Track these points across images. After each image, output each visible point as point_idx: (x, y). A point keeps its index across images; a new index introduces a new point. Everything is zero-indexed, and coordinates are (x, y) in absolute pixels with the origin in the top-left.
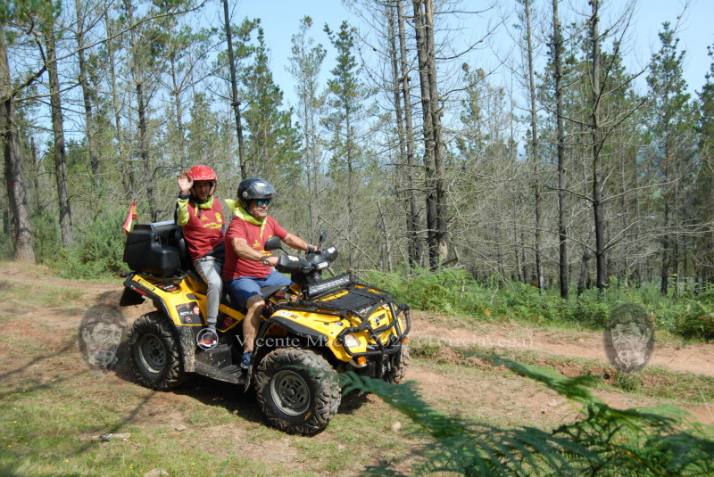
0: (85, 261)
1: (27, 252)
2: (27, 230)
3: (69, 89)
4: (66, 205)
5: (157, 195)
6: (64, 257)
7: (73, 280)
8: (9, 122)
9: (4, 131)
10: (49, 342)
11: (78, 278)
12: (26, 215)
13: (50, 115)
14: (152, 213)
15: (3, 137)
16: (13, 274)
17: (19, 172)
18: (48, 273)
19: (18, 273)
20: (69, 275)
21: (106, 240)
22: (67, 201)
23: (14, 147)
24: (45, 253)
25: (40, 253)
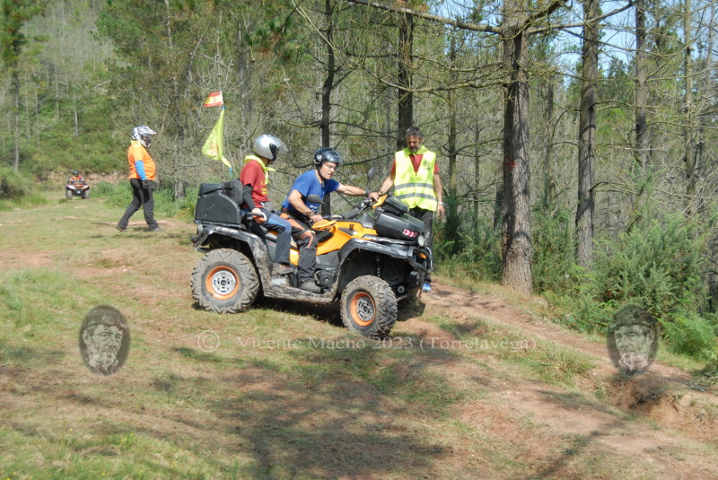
1: (520, 270)
2: (524, 234)
4: (588, 195)
8: (516, 67)
9: (508, 81)
10: (528, 454)
11: (590, 330)
12: (525, 211)
15: (506, 89)
16: (494, 309)
17: (523, 144)
18: (547, 313)
19: (503, 306)
20: (577, 322)
21: (643, 268)
22: (591, 191)
23: (521, 105)
24: (548, 271)
25: (540, 270)
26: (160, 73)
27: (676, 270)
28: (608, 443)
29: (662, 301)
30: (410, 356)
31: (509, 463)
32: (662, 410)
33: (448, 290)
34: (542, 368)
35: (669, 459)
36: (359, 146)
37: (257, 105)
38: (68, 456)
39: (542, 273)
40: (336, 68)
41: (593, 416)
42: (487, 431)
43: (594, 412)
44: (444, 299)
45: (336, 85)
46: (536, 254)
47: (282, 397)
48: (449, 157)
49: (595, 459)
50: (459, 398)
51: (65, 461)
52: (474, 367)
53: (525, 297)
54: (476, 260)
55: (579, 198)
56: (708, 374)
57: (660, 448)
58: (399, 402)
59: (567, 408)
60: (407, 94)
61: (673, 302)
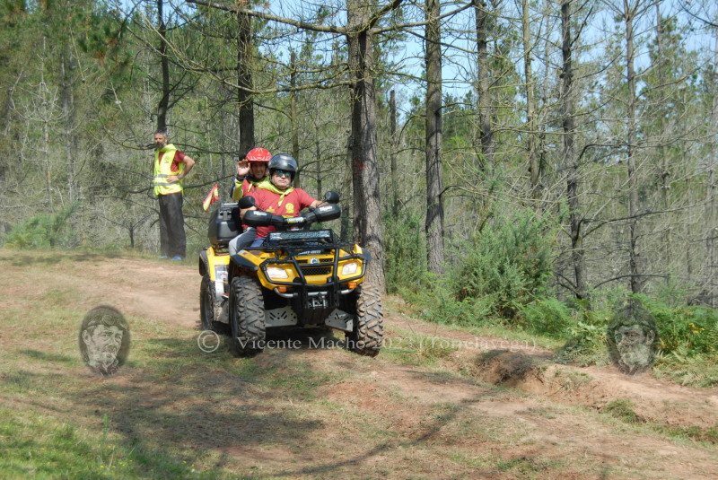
0: (461, 295)
1: (374, 274)
2: (376, 238)
3: (455, 12)
4: (437, 201)
5: (584, 194)
6: (429, 287)
7: (442, 326)
8: (363, 66)
9: (355, 80)
10: (399, 423)
12: (376, 216)
13: (423, 54)
14: (574, 223)
15: (352, 90)
17: (371, 145)
18: (404, 310)
20: (435, 316)
21: (498, 263)
22: (440, 196)
23: (368, 105)
24: (401, 277)
25: (392, 277)
27: (529, 266)
28: (478, 408)
29: (517, 296)
31: (380, 432)
32: (528, 384)
34: (405, 355)
35: (540, 418)
39: (395, 279)
40: (170, 88)
42: (355, 407)
43: (461, 385)
45: (172, 106)
46: (388, 261)
47: (140, 388)
50: (326, 380)
55: (429, 204)
56: (570, 348)
57: (530, 409)
58: (263, 388)
59: (434, 382)
60: (251, 96)
61: (527, 297)
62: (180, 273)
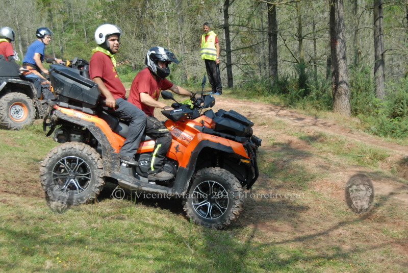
1: (343, 103)
2: (345, 82)
4: (380, 57)
6: (376, 107)
7: (382, 138)
11: (386, 135)
12: (345, 69)
16: (329, 126)
17: (341, 30)
18: (360, 127)
19: (334, 124)
20: (378, 131)
22: (382, 55)
23: (339, 8)
24: (359, 102)
25: (355, 102)
26: (131, 4)
28: (399, 198)
30: (284, 156)
31: (343, 213)
33: (303, 117)
34: (359, 158)
36: (246, 38)
37: (186, 18)
38: (99, 221)
39: (356, 104)
41: (390, 184)
42: (330, 195)
43: (390, 181)
44: (301, 122)
45: (231, 3)
46: (352, 93)
48: (299, 40)
49: (393, 208)
50: (313, 178)
51: (98, 224)
52: (320, 160)
53: (347, 118)
54: (318, 99)
55: (376, 59)
58: (279, 182)
60: (272, 6)
62: (236, 104)
